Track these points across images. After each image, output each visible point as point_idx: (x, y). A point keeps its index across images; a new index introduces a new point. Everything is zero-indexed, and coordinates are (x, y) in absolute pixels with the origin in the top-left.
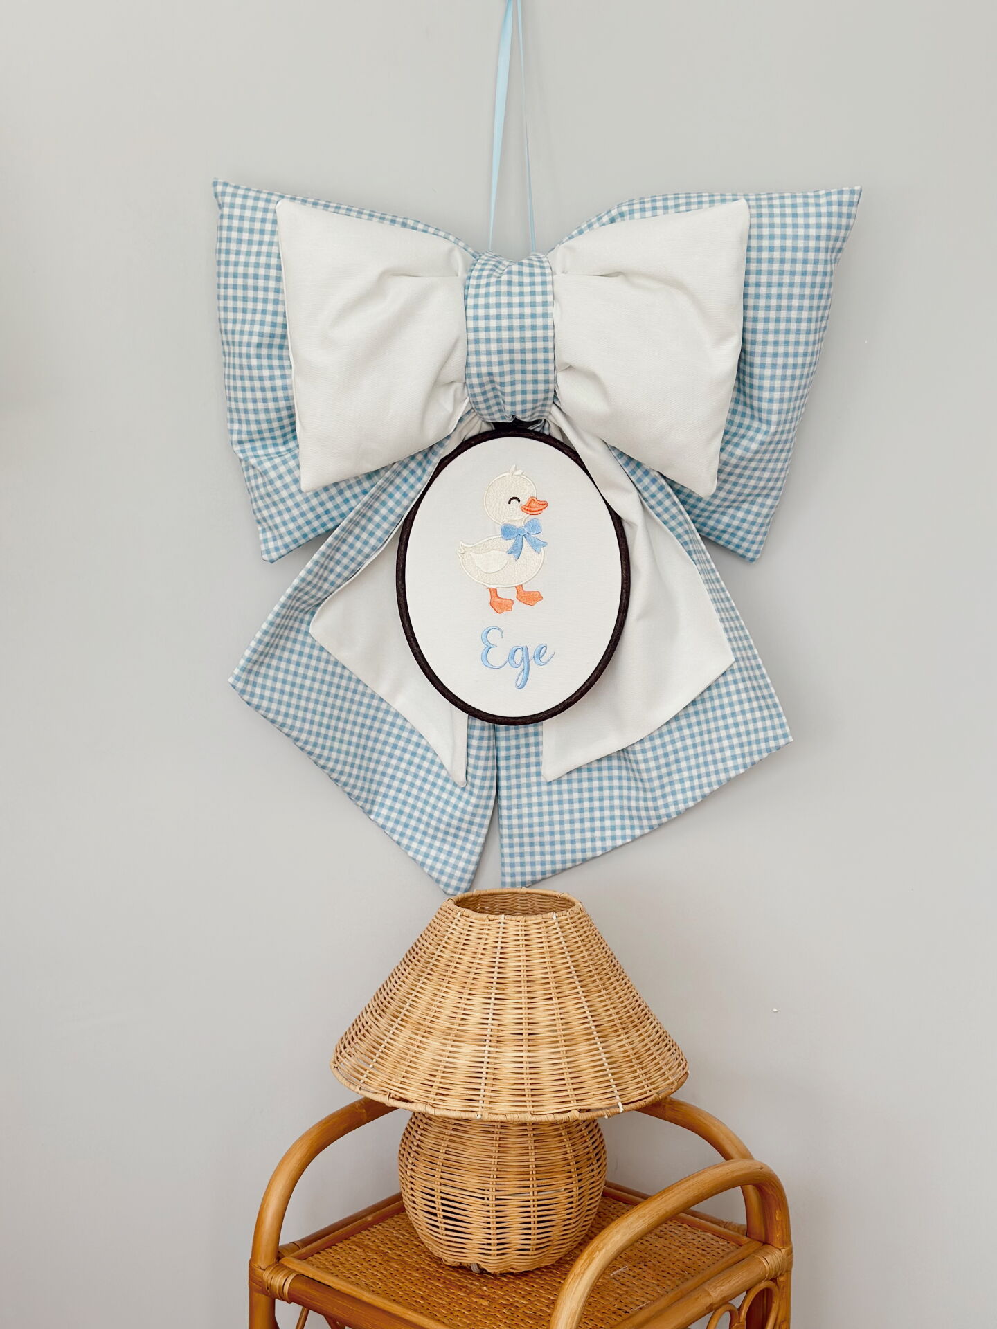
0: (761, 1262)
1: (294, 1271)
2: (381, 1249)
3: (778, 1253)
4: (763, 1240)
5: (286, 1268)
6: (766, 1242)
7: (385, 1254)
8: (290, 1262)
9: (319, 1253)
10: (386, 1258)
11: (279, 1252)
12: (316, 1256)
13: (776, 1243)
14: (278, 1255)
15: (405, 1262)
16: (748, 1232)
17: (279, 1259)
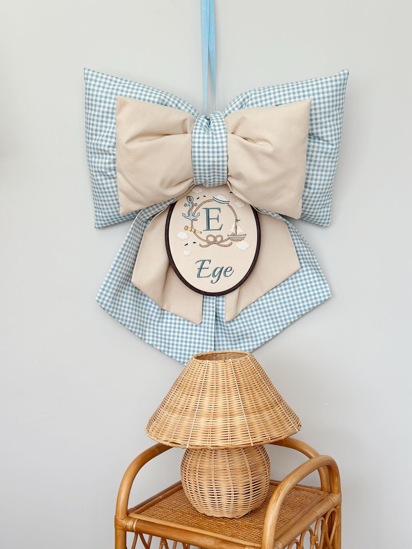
0: (331, 499)
1: (136, 519)
2: (170, 508)
3: (337, 495)
4: (329, 491)
5: (132, 517)
6: (331, 492)
7: (173, 509)
8: (133, 515)
9: (143, 511)
10: (173, 511)
11: (127, 512)
12: (143, 512)
13: (336, 492)
14: (128, 513)
15: (183, 512)
16: (322, 489)
17: (128, 515)
